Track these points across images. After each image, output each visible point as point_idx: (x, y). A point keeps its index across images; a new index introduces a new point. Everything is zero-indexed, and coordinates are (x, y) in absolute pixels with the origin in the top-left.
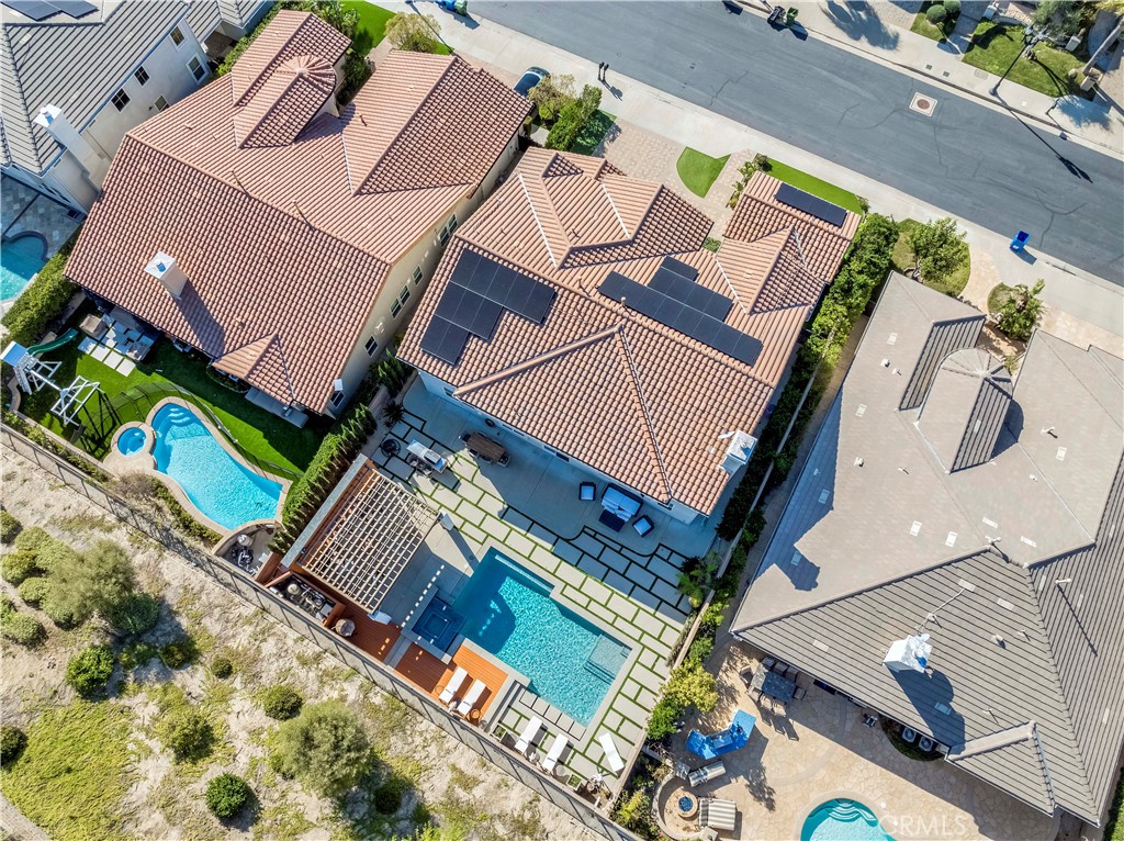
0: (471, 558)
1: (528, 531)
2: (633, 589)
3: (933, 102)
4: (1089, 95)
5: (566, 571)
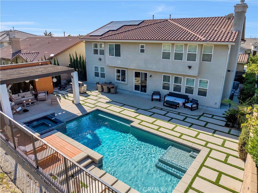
1: (121, 106)
2: (192, 125)
5: (142, 117)
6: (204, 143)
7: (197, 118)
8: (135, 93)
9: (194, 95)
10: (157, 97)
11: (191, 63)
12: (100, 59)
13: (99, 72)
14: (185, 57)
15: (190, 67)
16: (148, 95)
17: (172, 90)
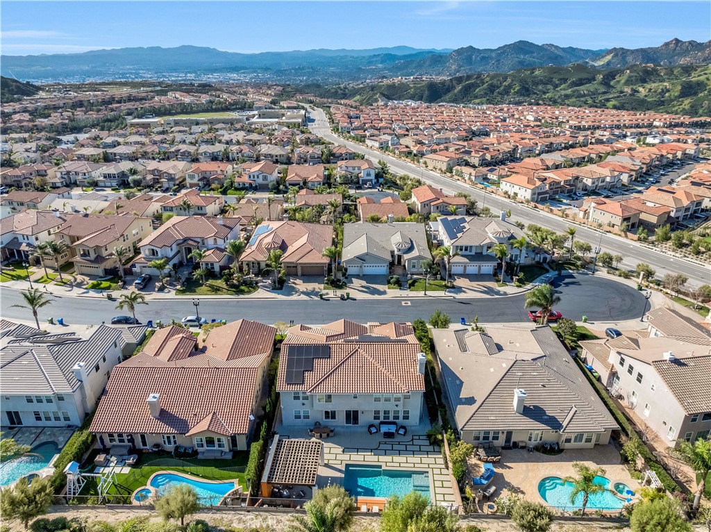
0: (340, 471)
1: (358, 452)
2: (413, 453)
3: (409, 302)
4: (453, 287)
5: (382, 458)
6: (427, 466)
7: (411, 443)
8: (348, 427)
9: (401, 421)
10: (373, 430)
11: (397, 403)
12: (303, 404)
13: (302, 414)
14: (392, 400)
15: (397, 406)
16: (362, 427)
17: (382, 419)
